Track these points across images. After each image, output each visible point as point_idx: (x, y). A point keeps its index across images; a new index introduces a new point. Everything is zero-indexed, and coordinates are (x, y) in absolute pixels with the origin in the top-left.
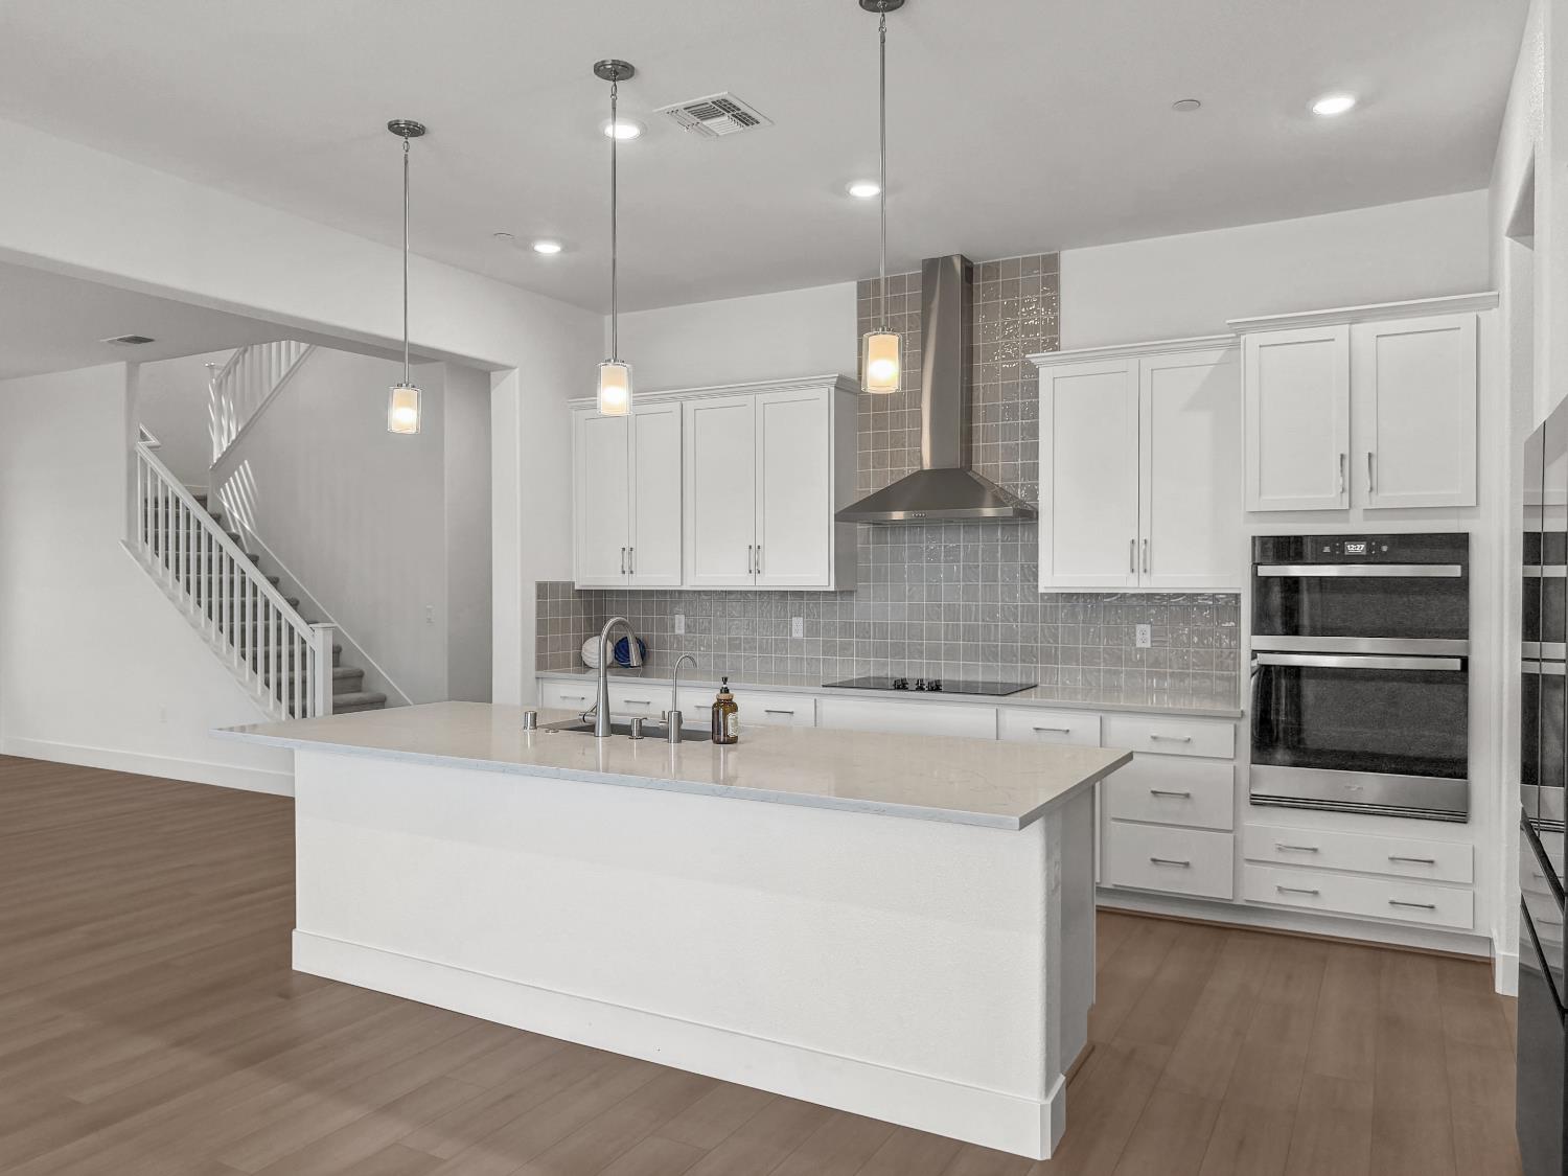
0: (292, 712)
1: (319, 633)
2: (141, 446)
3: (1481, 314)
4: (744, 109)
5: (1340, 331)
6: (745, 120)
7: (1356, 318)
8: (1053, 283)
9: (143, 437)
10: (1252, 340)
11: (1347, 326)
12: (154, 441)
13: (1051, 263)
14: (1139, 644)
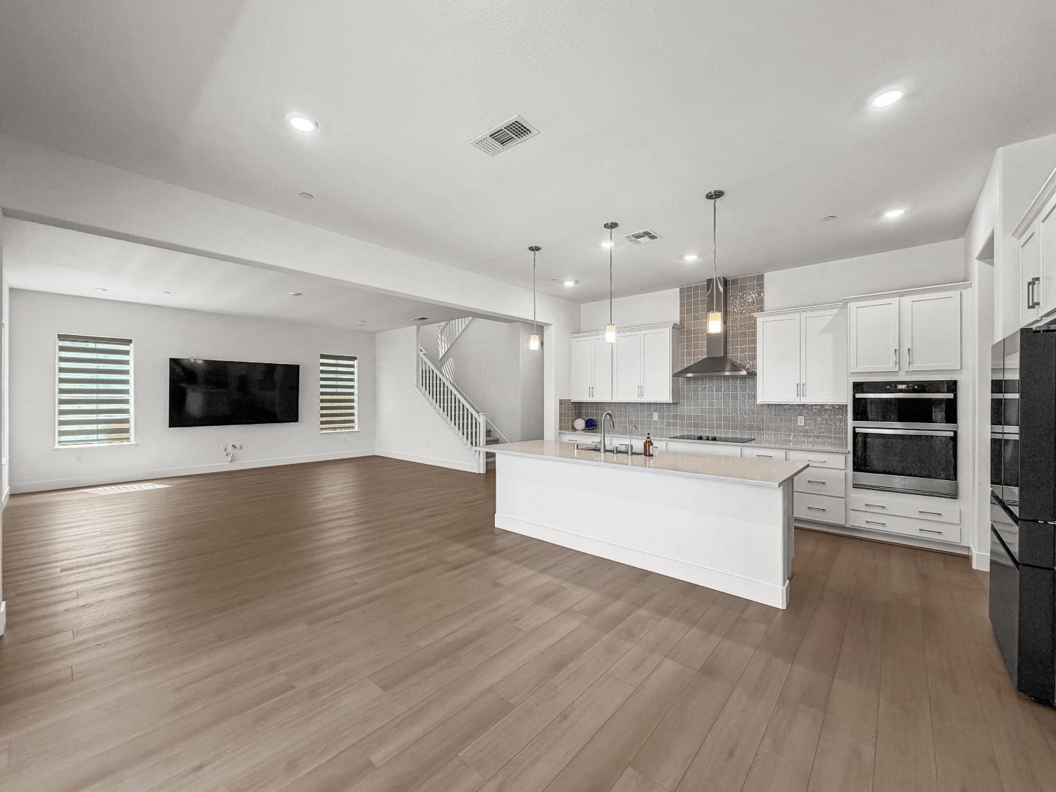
0: (472, 444)
1: (482, 417)
2: (421, 354)
3: (963, 291)
4: (653, 234)
5: (895, 300)
6: (653, 237)
7: (902, 295)
8: (761, 286)
9: (421, 351)
10: (852, 305)
11: (898, 298)
12: (424, 352)
13: (760, 278)
14: (799, 424)
